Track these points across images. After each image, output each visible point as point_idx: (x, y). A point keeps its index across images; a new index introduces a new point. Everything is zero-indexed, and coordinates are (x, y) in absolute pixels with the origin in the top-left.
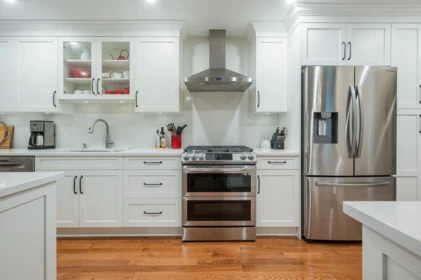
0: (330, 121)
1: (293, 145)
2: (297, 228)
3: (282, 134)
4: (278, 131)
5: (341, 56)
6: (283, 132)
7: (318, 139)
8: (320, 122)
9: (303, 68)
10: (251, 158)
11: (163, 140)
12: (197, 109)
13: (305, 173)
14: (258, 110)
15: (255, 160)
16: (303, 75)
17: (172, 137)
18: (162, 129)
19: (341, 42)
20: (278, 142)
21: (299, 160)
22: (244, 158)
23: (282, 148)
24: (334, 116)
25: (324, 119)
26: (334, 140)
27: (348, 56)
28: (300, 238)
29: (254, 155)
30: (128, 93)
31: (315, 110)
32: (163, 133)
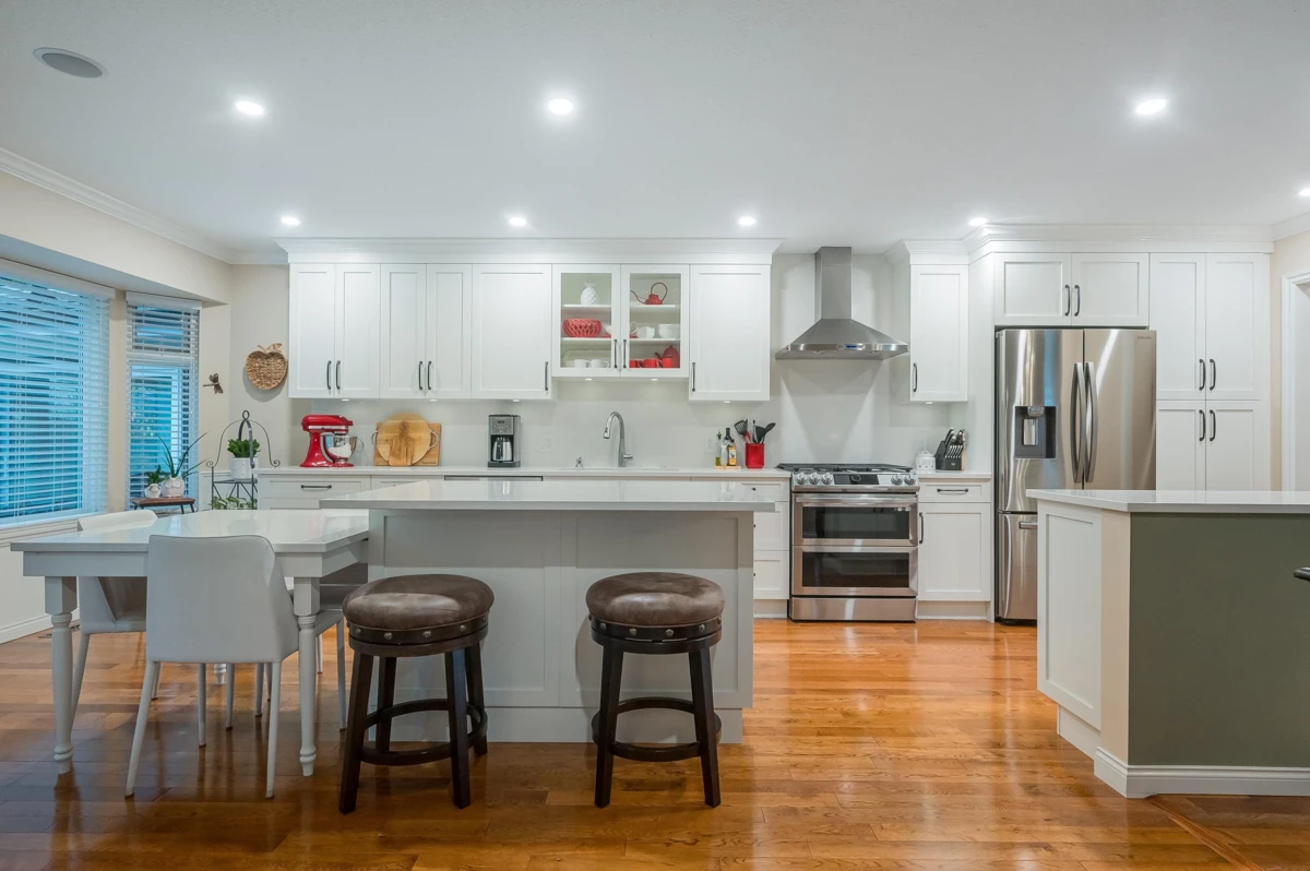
0: (1043, 420)
1: (978, 461)
2: (987, 603)
3: (959, 441)
4: (949, 435)
5: (1062, 308)
6: (959, 437)
7: (1023, 450)
8: (1026, 421)
9: (998, 329)
10: (910, 482)
11: (733, 451)
12: (792, 393)
13: (1001, 507)
14: (914, 397)
15: (916, 484)
16: (997, 341)
17: (747, 445)
18: (728, 430)
19: (1062, 286)
20: (949, 455)
21: (990, 486)
22: (897, 482)
23: (958, 467)
24: (1050, 413)
25: (1034, 418)
26: (1050, 452)
27: (1074, 309)
28: (992, 620)
29: (916, 478)
30: (677, 365)
31: (1019, 401)
32: (728, 437)
